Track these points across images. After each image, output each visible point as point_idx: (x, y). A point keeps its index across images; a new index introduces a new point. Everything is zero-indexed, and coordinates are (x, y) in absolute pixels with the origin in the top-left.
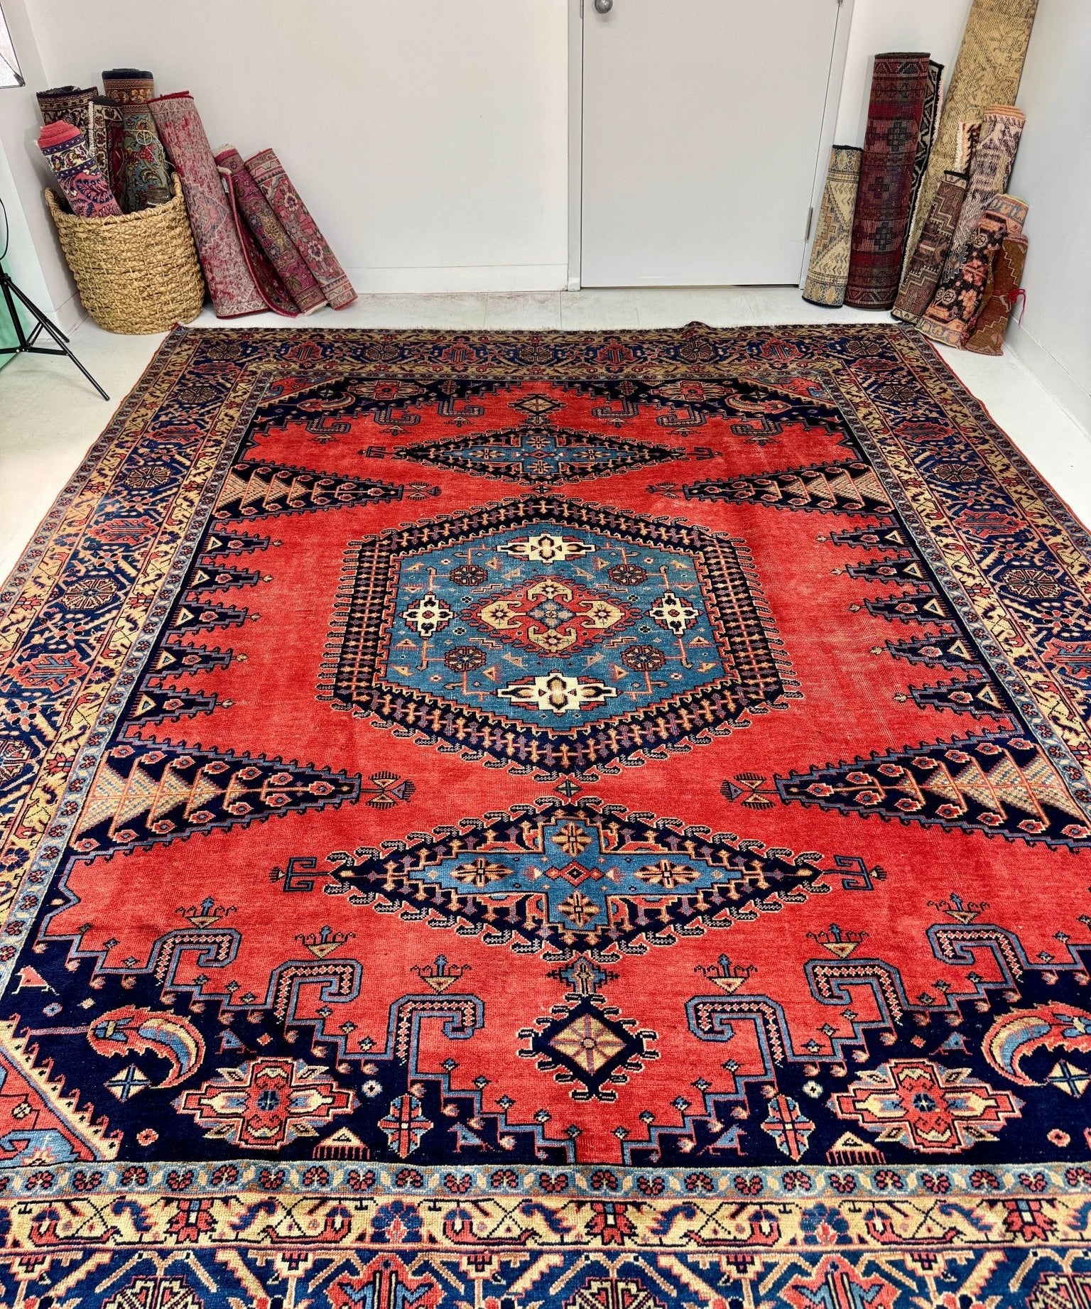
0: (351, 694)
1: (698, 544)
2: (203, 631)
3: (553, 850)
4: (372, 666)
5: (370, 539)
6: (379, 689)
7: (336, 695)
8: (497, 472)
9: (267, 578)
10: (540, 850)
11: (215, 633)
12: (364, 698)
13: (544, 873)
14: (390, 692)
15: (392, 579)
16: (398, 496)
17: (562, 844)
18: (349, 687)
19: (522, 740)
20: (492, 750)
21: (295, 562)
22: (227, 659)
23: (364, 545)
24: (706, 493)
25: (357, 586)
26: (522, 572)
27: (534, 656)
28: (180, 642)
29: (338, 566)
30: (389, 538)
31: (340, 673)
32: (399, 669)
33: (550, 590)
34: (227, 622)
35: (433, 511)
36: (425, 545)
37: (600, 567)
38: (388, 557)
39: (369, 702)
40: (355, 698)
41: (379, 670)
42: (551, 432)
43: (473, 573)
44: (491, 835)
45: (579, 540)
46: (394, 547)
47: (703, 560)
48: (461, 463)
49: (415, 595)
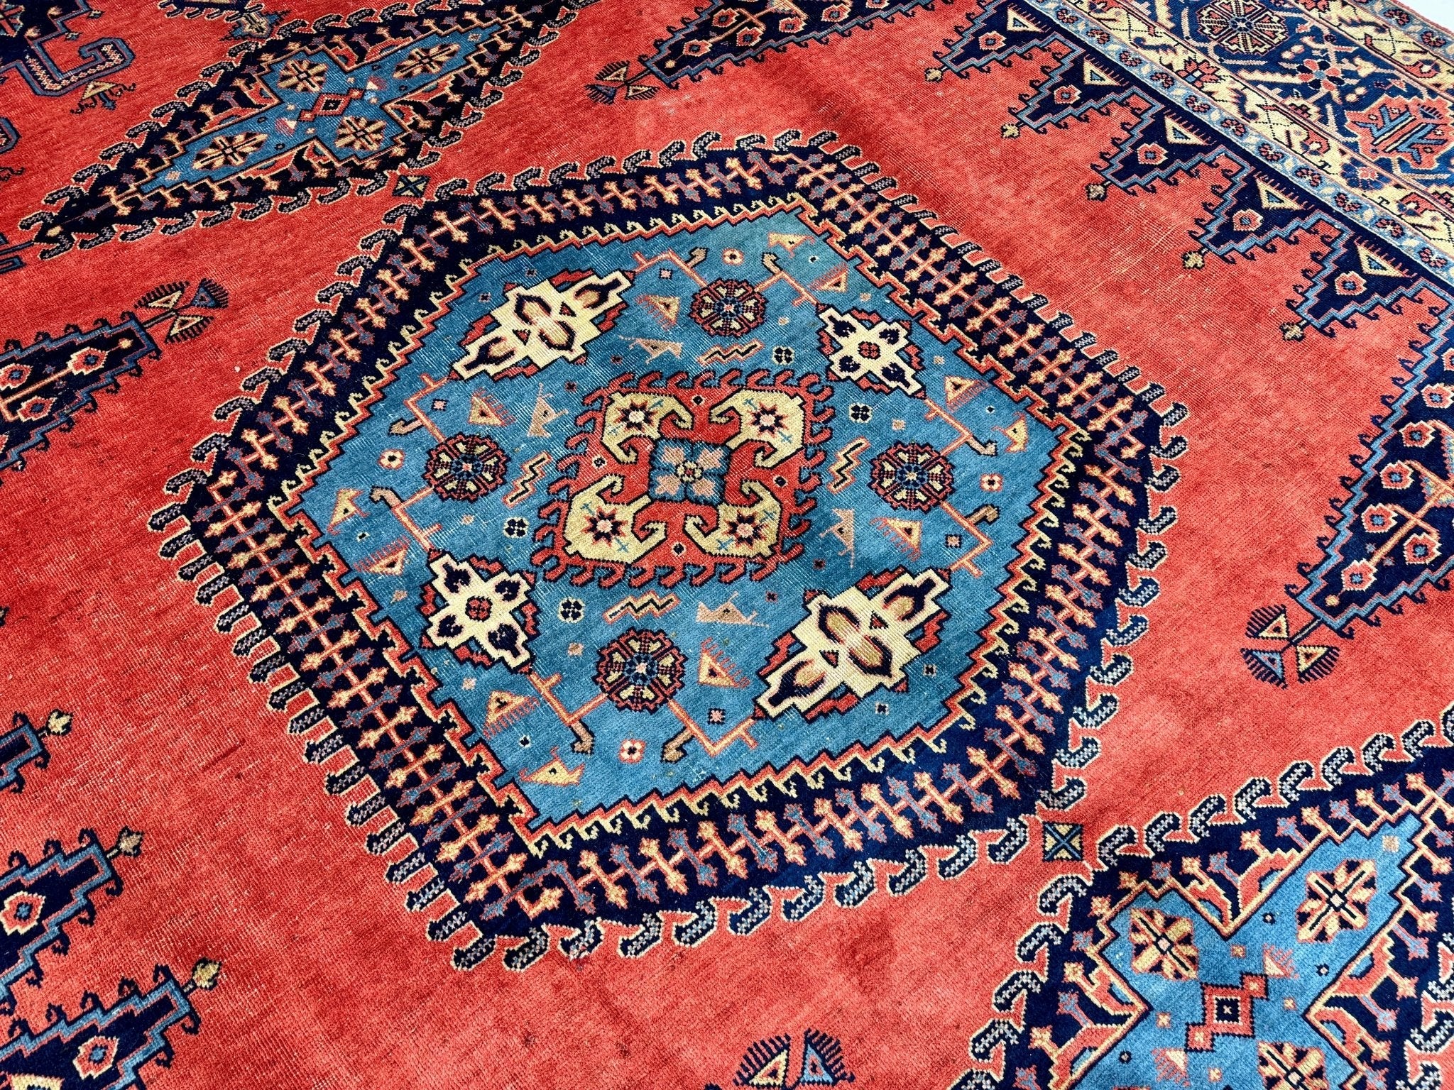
0: (514, 907)
1: (777, 178)
2: (47, 960)
3: (1157, 989)
4: (489, 808)
5: (187, 490)
6: (554, 853)
7: (490, 928)
8: (288, 186)
9: (57, 724)
10: (1141, 1007)
11: (81, 944)
12: (550, 899)
13: (1188, 1050)
14: (579, 844)
15: (325, 563)
16: (144, 346)
17: (1157, 967)
18: (494, 893)
19: (898, 787)
20: (873, 849)
21: (77, 640)
22: (176, 999)
23: (189, 510)
24: (693, 61)
25: (270, 625)
26: (555, 404)
27: (750, 586)
28: (23, 1025)
29: (182, 598)
30: (223, 464)
31: (446, 869)
32: (543, 776)
33: (637, 417)
34: (78, 898)
35: (251, 349)
36: (312, 440)
37: (671, 315)
38: (264, 513)
39: (567, 899)
40: (533, 912)
41: (510, 808)
42: (305, 39)
43: (469, 457)
44: (1042, 1038)
45: (584, 273)
46: (255, 481)
47: (815, 213)
48: (197, 197)
49: (407, 576)
